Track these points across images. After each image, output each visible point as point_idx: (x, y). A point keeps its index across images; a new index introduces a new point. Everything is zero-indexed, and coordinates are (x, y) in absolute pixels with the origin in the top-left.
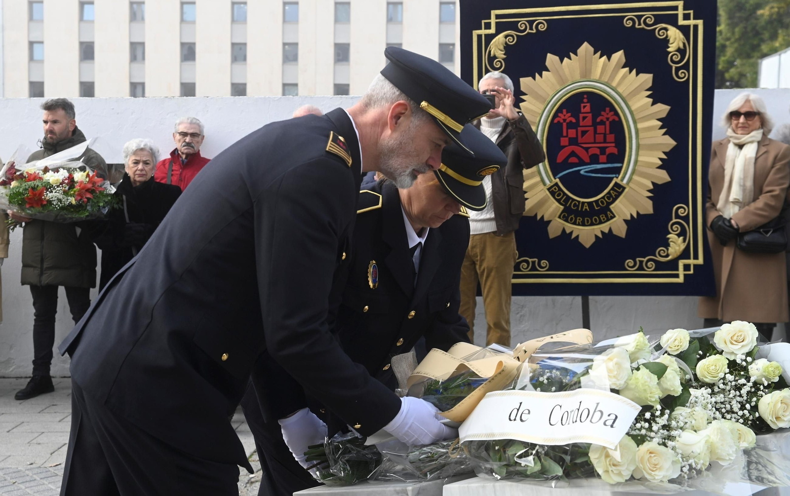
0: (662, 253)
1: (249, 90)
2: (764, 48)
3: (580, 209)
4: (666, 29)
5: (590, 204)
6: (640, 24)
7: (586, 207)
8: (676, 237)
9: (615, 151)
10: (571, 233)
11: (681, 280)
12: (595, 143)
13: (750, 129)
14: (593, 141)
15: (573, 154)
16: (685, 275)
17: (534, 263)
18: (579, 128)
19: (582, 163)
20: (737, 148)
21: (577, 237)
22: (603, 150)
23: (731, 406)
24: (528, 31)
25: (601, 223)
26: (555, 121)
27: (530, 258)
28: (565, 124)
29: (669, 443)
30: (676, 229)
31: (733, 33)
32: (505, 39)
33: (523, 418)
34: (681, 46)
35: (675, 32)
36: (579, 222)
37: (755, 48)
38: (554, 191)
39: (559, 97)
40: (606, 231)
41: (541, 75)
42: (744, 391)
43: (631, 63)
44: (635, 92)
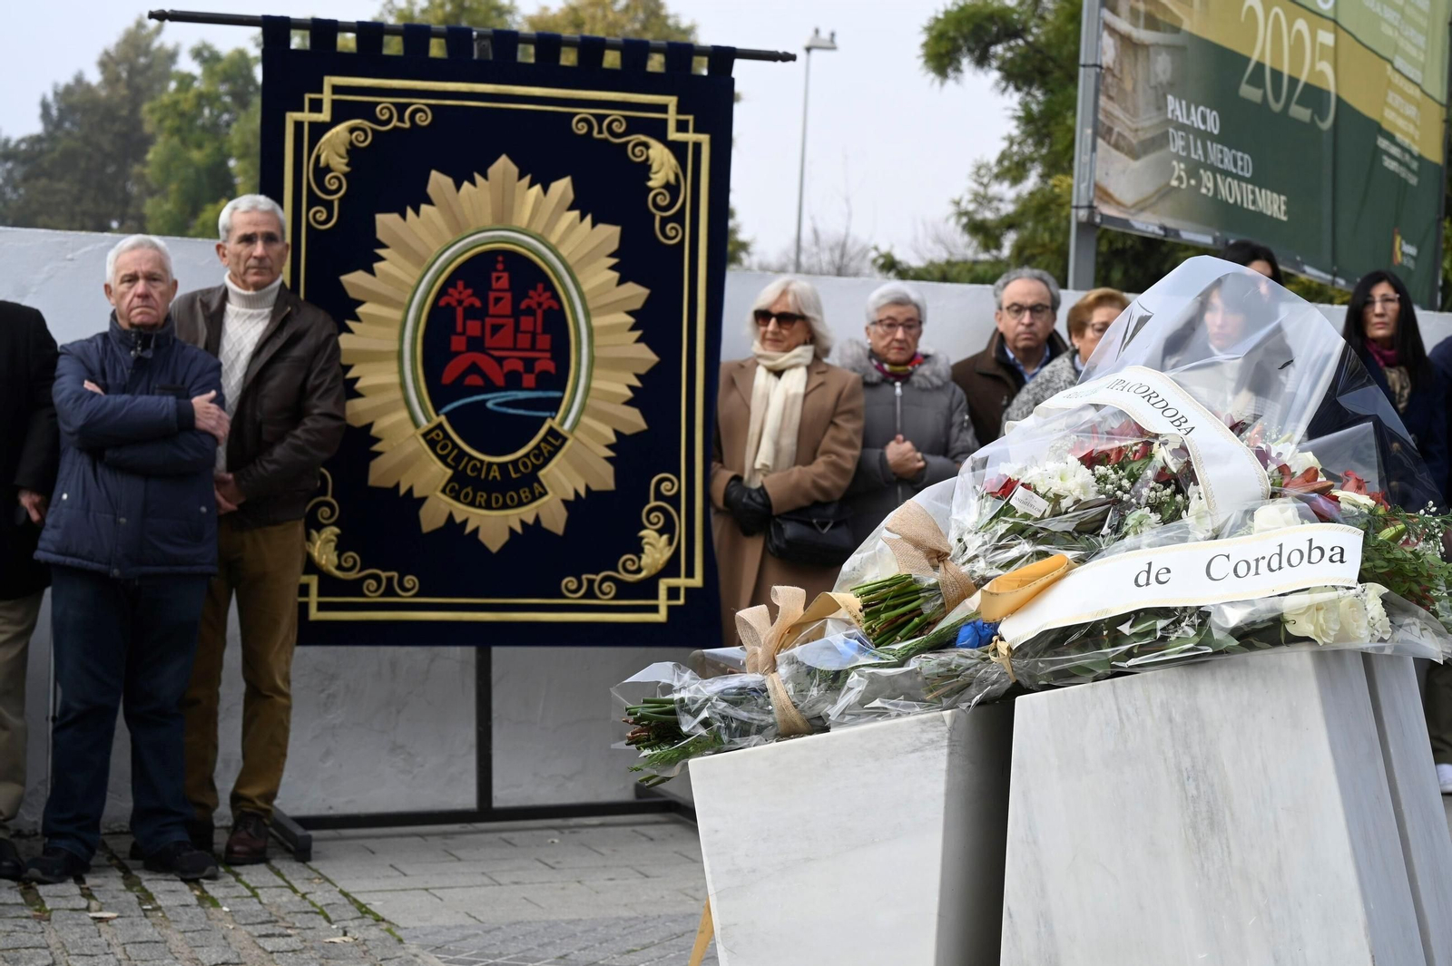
0: (630, 566)
3: (483, 476)
4: (647, 146)
5: (502, 466)
6: (600, 132)
7: (495, 473)
8: (655, 535)
9: (550, 366)
10: (465, 522)
11: (661, 616)
12: (515, 349)
13: (789, 344)
14: (511, 345)
15: (474, 369)
16: (670, 608)
17: (390, 580)
18: (487, 319)
19: (490, 387)
20: (771, 376)
21: (476, 531)
22: (529, 364)
24: (395, 122)
25: (521, 504)
26: (442, 303)
27: (384, 571)
28: (460, 311)
30: (655, 520)
32: (347, 134)
34: (672, 179)
35: (662, 152)
36: (480, 502)
38: (434, 439)
39: (451, 255)
40: (530, 520)
41: (417, 212)
43: (582, 203)
44: (590, 258)
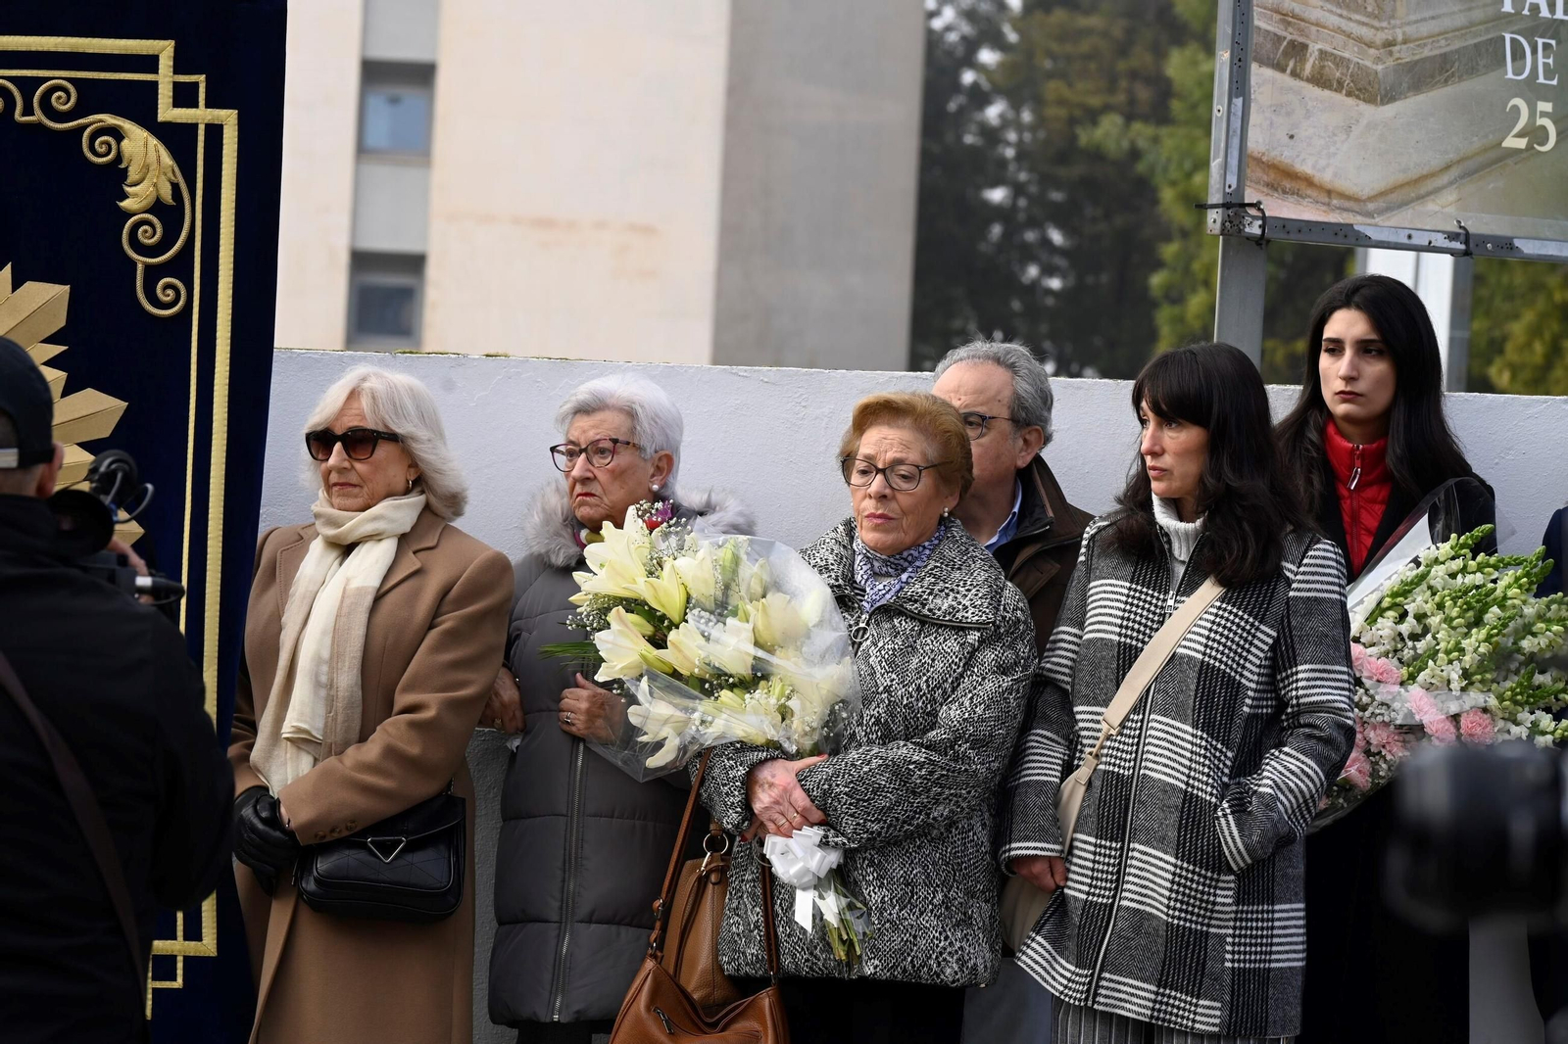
4: (118, 134)
6: (28, 110)
20: (333, 555)
34: (166, 195)
35: (146, 145)
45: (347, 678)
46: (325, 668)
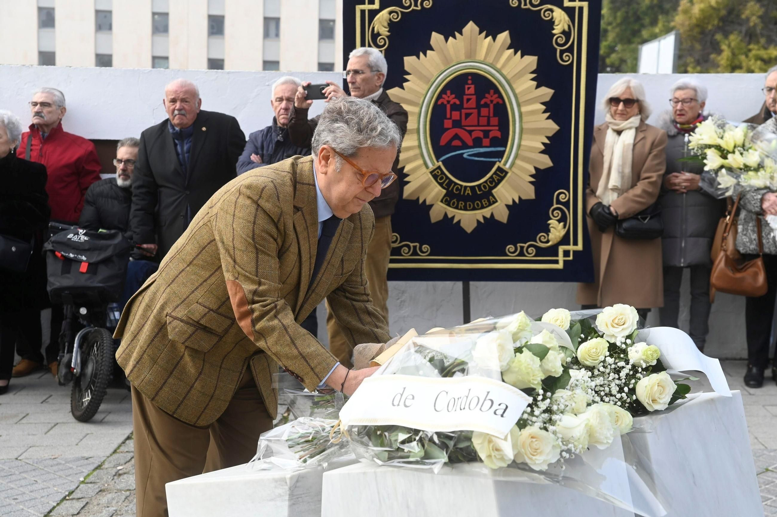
0: (543, 239)
1: (115, 61)
2: (645, 33)
3: (462, 193)
4: (552, 11)
5: (472, 188)
6: (525, 4)
7: (469, 191)
8: (557, 222)
9: (498, 134)
10: (453, 217)
11: (560, 266)
12: (478, 125)
13: (628, 116)
14: (476, 124)
15: (456, 137)
16: (565, 261)
17: (415, 247)
18: (463, 110)
19: (465, 146)
20: (615, 134)
21: (459, 222)
22: (486, 133)
23: (610, 389)
24: (413, 7)
25: (483, 207)
26: (439, 103)
27: (412, 243)
28: (448, 106)
29: (551, 428)
30: (556, 215)
31: (615, 18)
32: (388, 15)
33: (407, 404)
34: (566, 28)
35: (561, 13)
36: (461, 207)
37: (636, 33)
38: (436, 175)
39: (443, 77)
40: (488, 216)
41: (425, 54)
42: (623, 374)
43: (516, 45)
44: (519, 75)
45: (628, 170)
46: (621, 168)
